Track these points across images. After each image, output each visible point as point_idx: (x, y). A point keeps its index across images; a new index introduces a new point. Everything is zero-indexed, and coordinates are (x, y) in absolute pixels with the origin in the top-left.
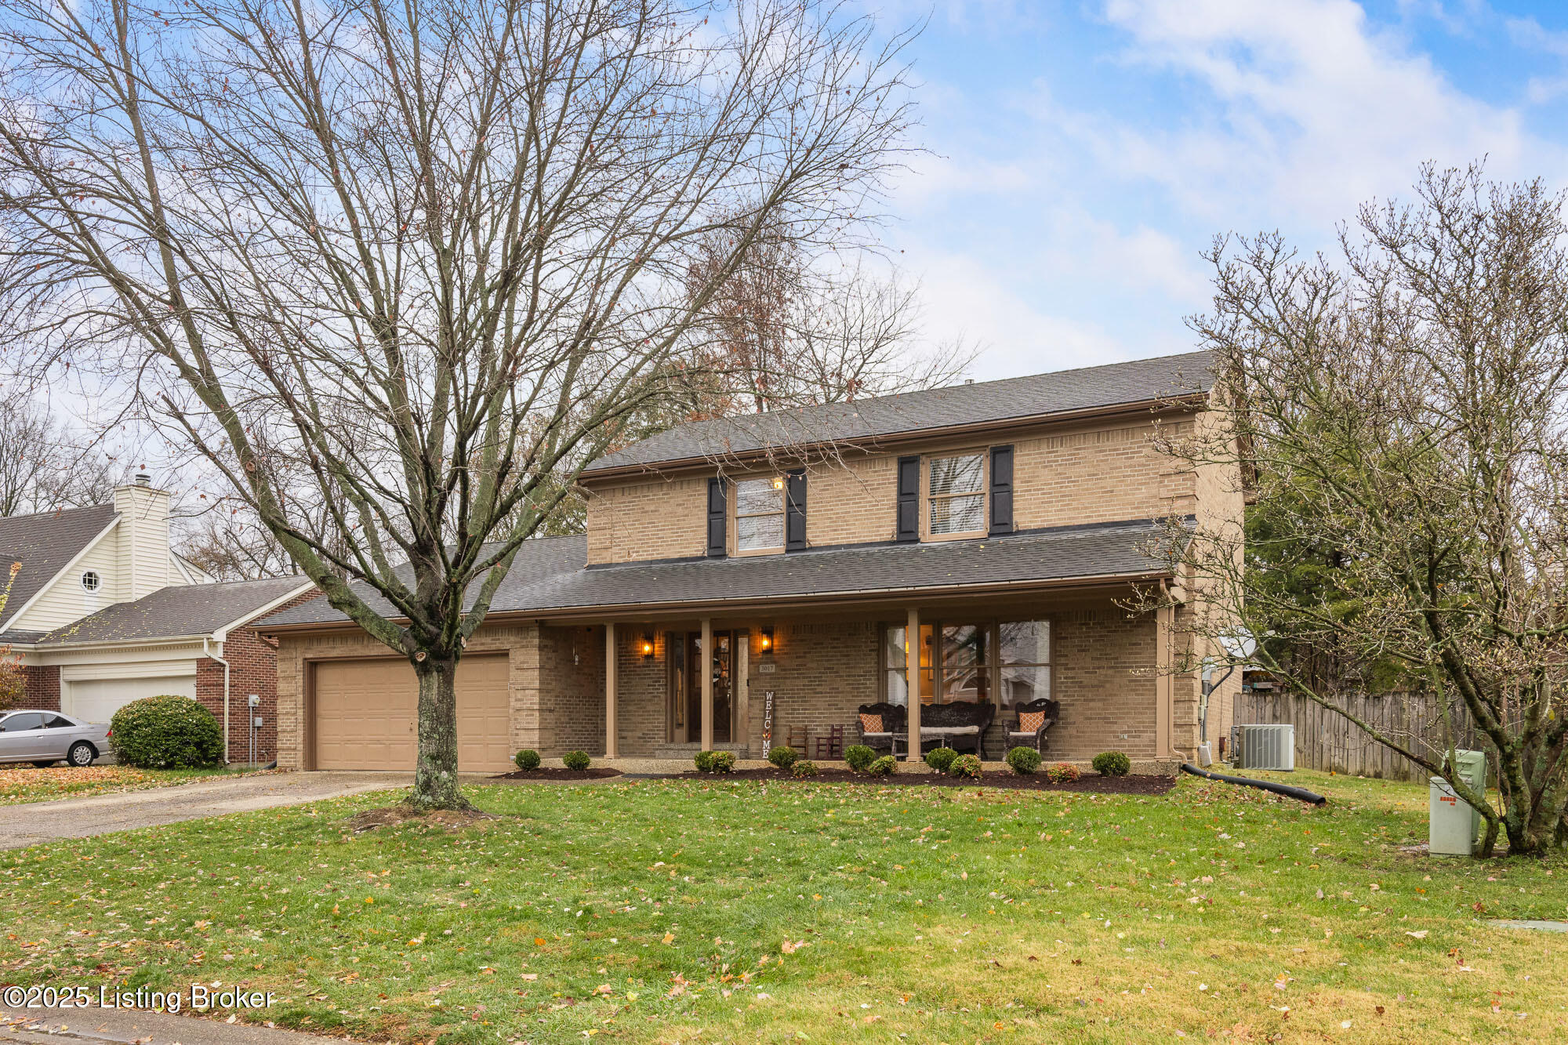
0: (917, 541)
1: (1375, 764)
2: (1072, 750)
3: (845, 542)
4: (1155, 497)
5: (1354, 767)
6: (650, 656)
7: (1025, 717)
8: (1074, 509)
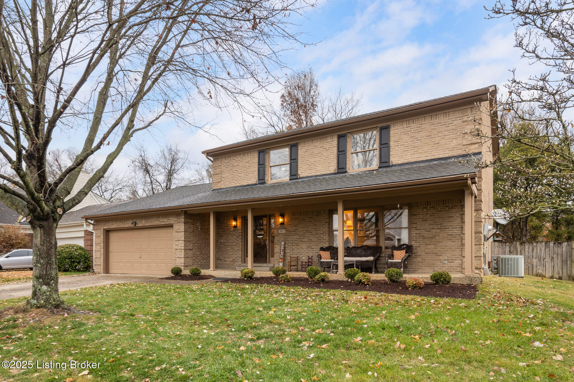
0: (346, 172)
1: (559, 273)
2: (419, 269)
3: (314, 174)
4: (461, 144)
5: (548, 274)
6: (235, 227)
7: (396, 253)
8: (420, 153)
